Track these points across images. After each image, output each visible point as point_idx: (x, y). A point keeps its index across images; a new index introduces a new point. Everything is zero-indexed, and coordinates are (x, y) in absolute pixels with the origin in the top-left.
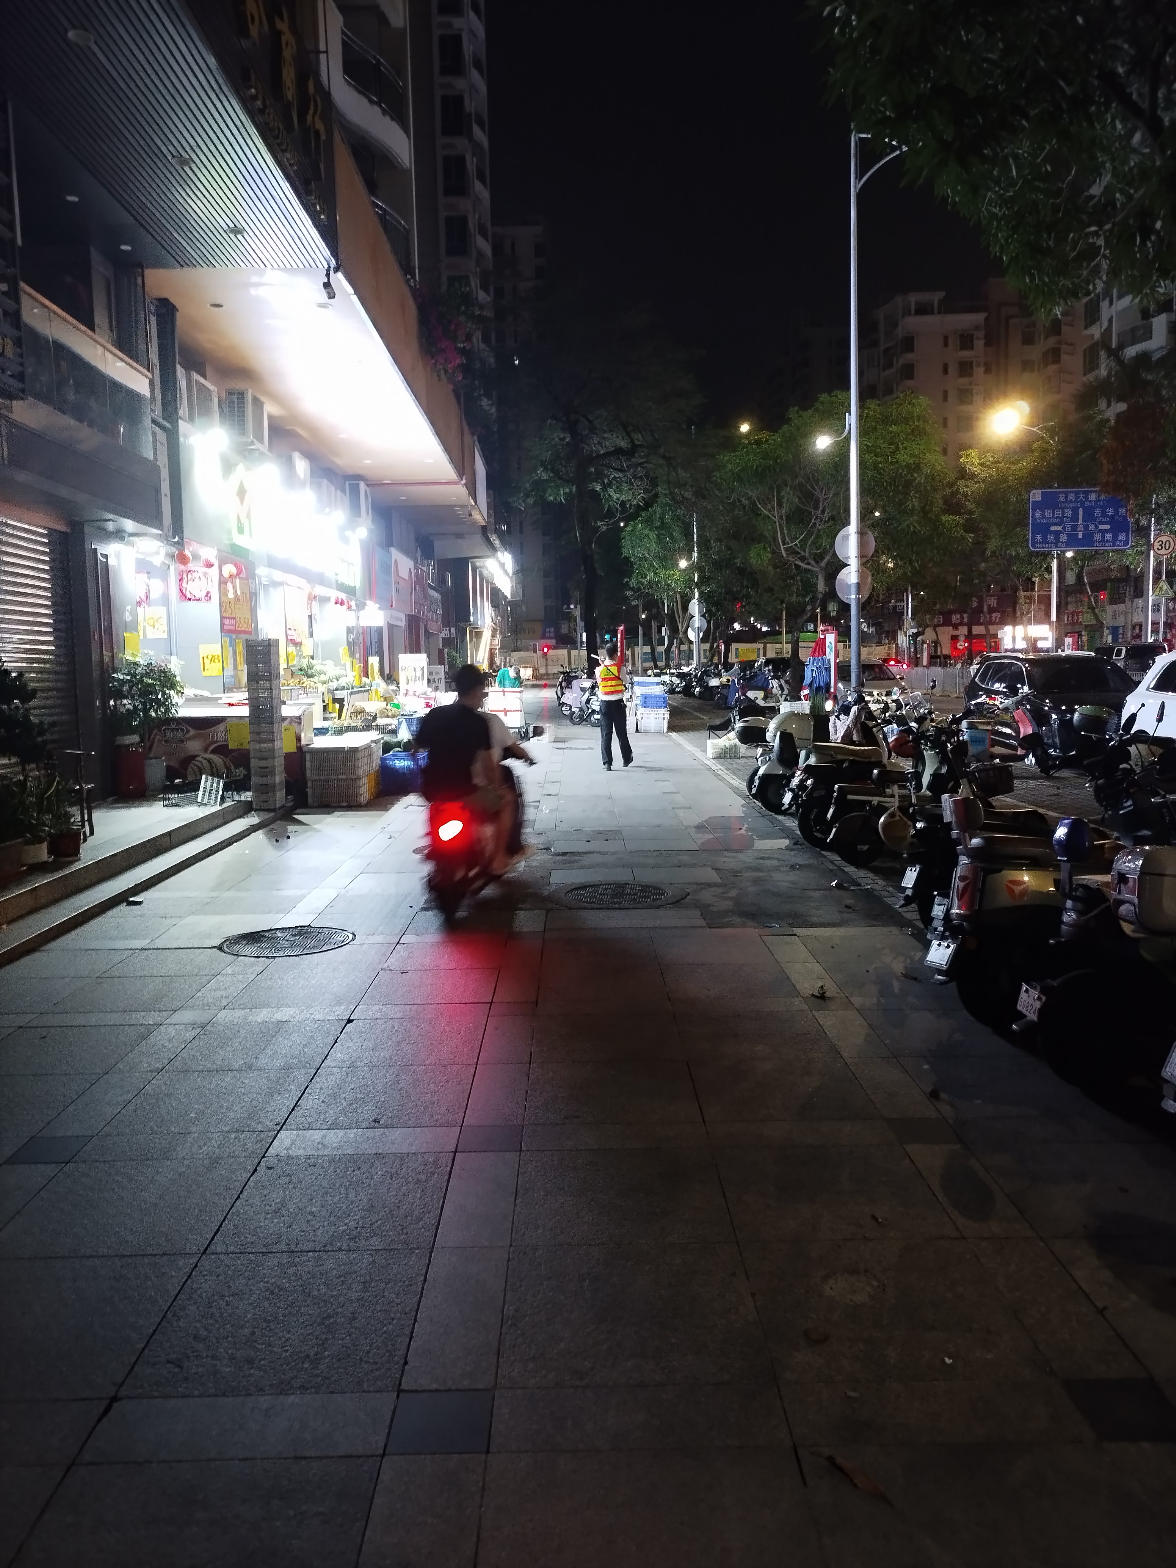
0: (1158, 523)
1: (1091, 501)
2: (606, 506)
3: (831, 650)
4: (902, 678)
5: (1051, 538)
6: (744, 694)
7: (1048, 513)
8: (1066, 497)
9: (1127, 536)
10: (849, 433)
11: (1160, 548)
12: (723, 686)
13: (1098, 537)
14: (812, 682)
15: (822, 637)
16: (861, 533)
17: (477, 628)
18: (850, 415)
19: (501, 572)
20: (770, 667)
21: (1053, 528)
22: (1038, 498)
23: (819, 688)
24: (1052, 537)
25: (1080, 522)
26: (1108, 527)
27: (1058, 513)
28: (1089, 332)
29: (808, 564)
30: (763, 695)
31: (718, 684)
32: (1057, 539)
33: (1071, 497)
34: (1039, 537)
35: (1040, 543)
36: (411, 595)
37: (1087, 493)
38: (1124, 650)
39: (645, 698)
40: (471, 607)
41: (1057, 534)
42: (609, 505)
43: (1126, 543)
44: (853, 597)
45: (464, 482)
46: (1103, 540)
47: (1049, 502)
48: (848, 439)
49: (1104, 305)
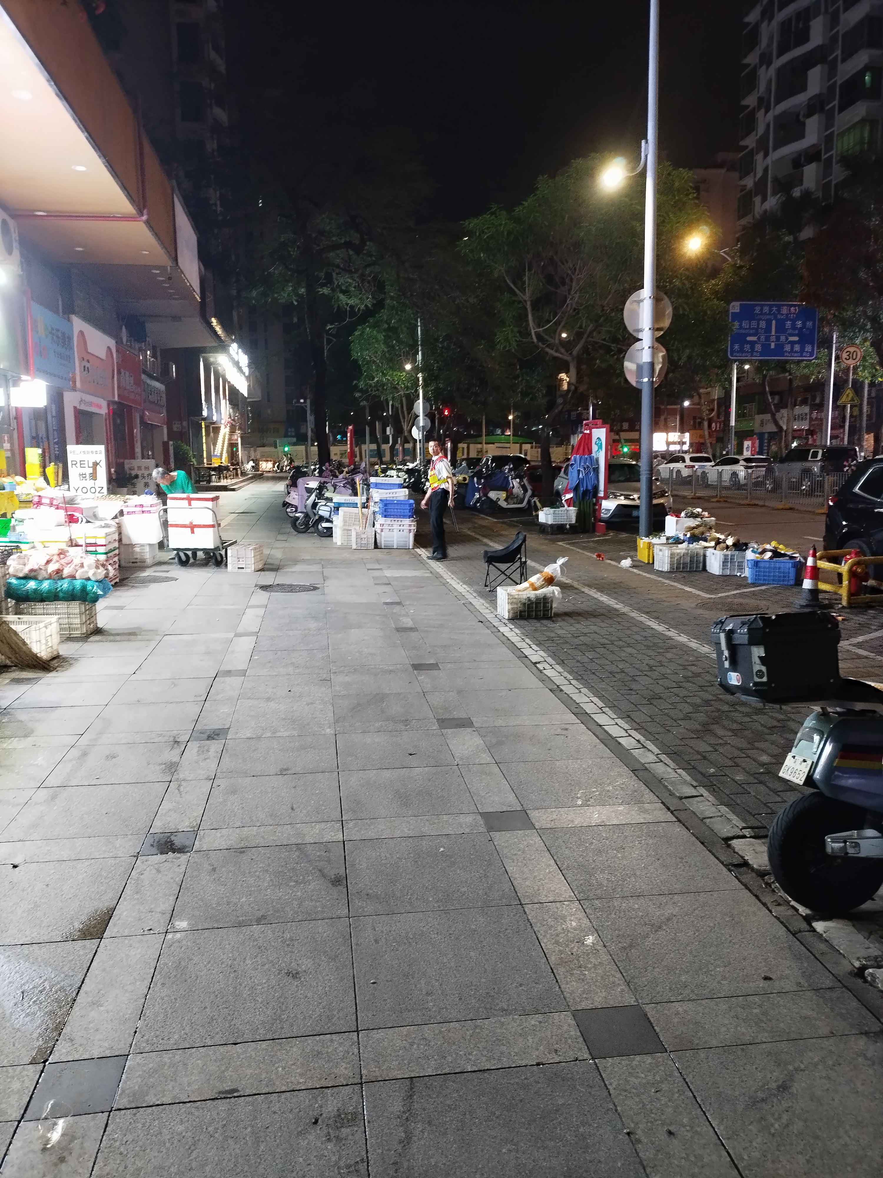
0: (840, 335)
1: (782, 314)
3: (600, 447)
5: (747, 347)
6: (486, 495)
7: (745, 324)
8: (761, 310)
9: (813, 347)
10: (647, 164)
11: (848, 358)
13: (788, 348)
14: (578, 485)
15: (588, 432)
16: (657, 300)
17: (214, 423)
18: (647, 142)
19: (235, 370)
21: (749, 338)
22: (737, 310)
23: (586, 492)
25: (773, 333)
26: (796, 339)
27: (754, 324)
29: (558, 351)
30: (505, 495)
32: (753, 348)
33: (766, 309)
34: (736, 347)
35: (738, 352)
36: (113, 377)
37: (779, 307)
40: (203, 402)
41: (752, 343)
43: (811, 354)
44: (645, 380)
45: (145, 217)
46: (792, 351)
47: (746, 314)
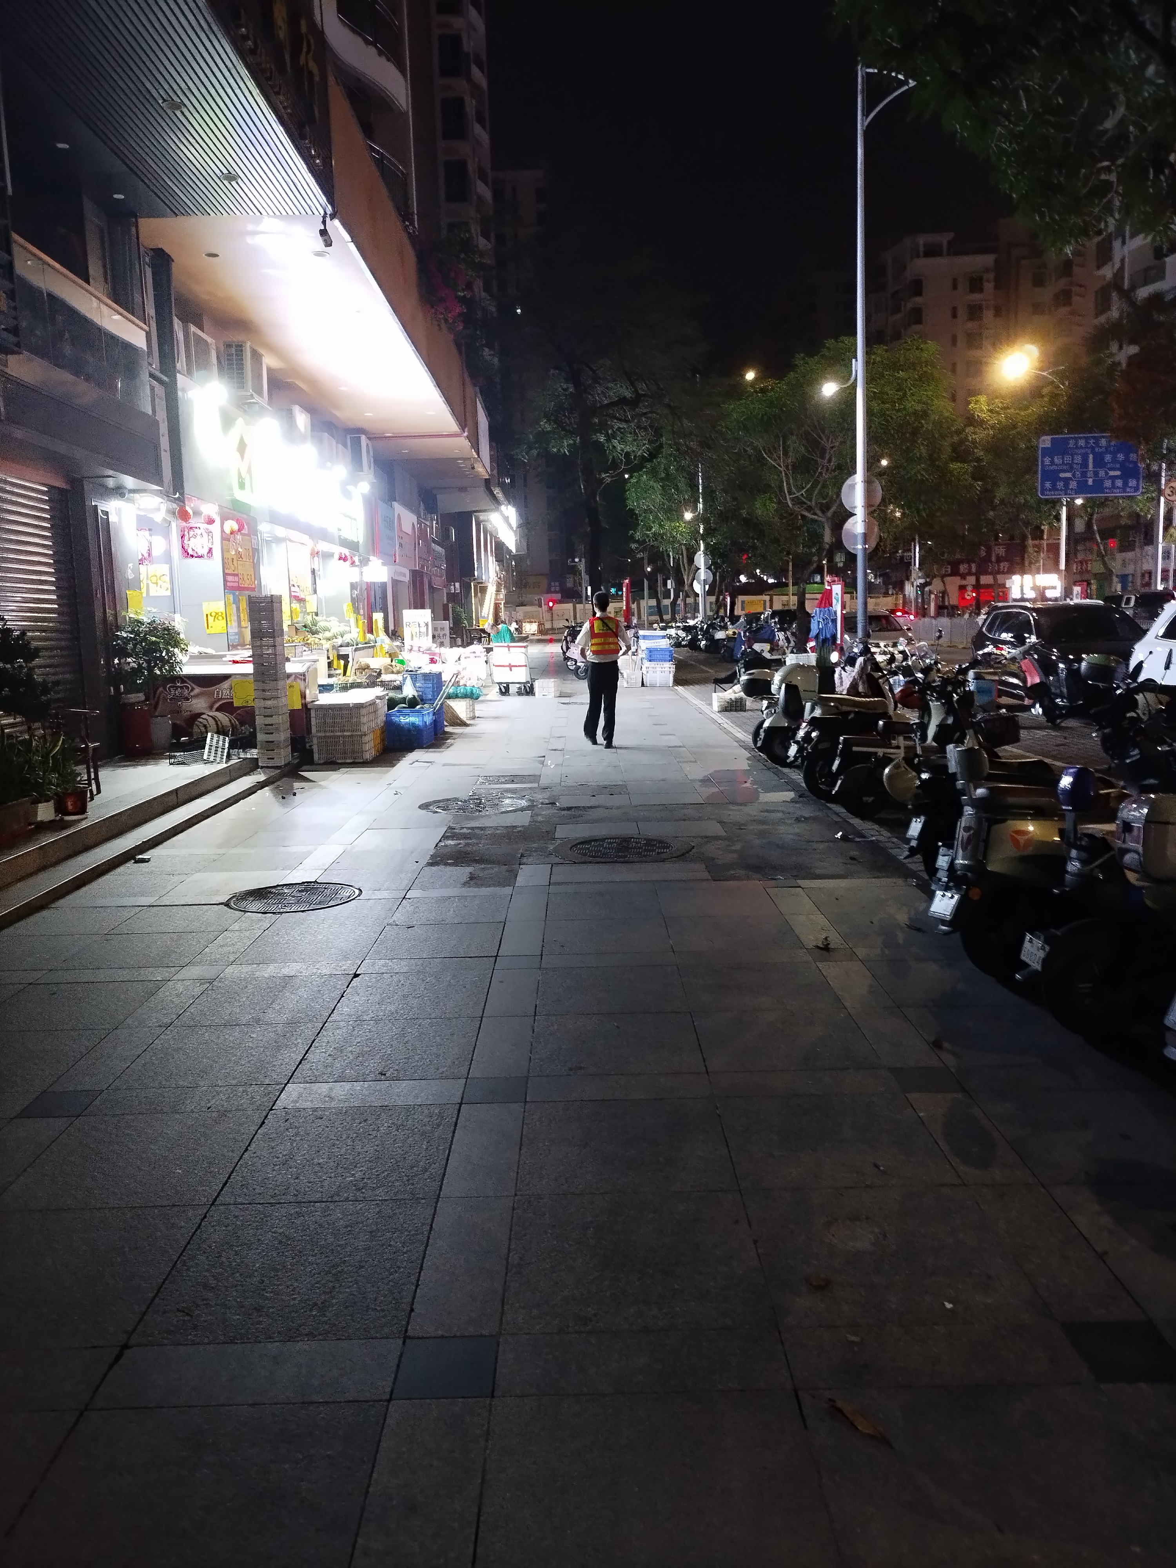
0: (1169, 469)
1: (1101, 447)
2: (611, 457)
3: (838, 601)
4: (909, 629)
5: (1060, 485)
6: (750, 647)
7: (1057, 460)
8: (1076, 444)
9: (1138, 481)
10: (856, 379)
11: (1171, 493)
12: (729, 638)
13: (1108, 483)
14: (818, 634)
15: (829, 588)
16: (868, 482)
17: (482, 583)
18: (857, 361)
19: (505, 526)
20: (777, 620)
21: (1062, 475)
22: (1048, 444)
23: (825, 640)
24: (1062, 484)
25: (1090, 468)
26: (1118, 473)
27: (1067, 459)
28: (1101, 272)
29: (815, 514)
30: (769, 647)
31: (724, 637)
32: (1066, 485)
33: (1082, 443)
34: (1048, 485)
35: (1050, 490)
36: (415, 547)
37: (1097, 440)
38: (1133, 598)
39: (650, 652)
40: (475, 562)
41: (1066, 481)
42: (614, 457)
43: (1136, 489)
44: (860, 547)
45: (466, 434)
46: (1114, 486)
47: (1059, 448)
48: (854, 387)
49: (1117, 244)
